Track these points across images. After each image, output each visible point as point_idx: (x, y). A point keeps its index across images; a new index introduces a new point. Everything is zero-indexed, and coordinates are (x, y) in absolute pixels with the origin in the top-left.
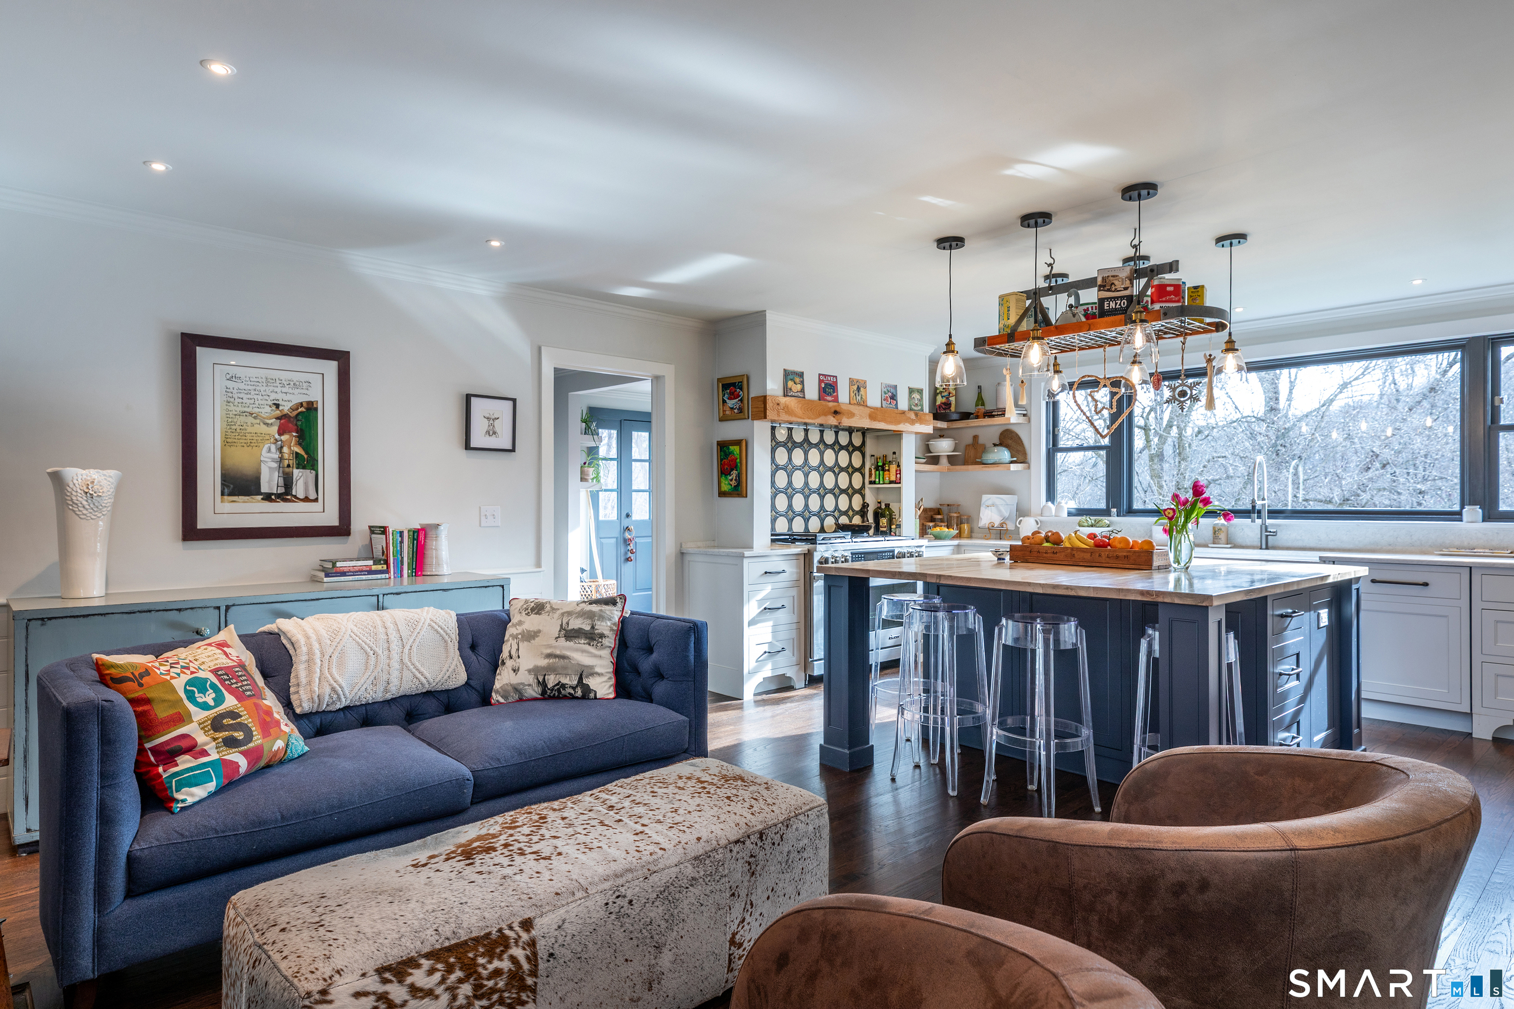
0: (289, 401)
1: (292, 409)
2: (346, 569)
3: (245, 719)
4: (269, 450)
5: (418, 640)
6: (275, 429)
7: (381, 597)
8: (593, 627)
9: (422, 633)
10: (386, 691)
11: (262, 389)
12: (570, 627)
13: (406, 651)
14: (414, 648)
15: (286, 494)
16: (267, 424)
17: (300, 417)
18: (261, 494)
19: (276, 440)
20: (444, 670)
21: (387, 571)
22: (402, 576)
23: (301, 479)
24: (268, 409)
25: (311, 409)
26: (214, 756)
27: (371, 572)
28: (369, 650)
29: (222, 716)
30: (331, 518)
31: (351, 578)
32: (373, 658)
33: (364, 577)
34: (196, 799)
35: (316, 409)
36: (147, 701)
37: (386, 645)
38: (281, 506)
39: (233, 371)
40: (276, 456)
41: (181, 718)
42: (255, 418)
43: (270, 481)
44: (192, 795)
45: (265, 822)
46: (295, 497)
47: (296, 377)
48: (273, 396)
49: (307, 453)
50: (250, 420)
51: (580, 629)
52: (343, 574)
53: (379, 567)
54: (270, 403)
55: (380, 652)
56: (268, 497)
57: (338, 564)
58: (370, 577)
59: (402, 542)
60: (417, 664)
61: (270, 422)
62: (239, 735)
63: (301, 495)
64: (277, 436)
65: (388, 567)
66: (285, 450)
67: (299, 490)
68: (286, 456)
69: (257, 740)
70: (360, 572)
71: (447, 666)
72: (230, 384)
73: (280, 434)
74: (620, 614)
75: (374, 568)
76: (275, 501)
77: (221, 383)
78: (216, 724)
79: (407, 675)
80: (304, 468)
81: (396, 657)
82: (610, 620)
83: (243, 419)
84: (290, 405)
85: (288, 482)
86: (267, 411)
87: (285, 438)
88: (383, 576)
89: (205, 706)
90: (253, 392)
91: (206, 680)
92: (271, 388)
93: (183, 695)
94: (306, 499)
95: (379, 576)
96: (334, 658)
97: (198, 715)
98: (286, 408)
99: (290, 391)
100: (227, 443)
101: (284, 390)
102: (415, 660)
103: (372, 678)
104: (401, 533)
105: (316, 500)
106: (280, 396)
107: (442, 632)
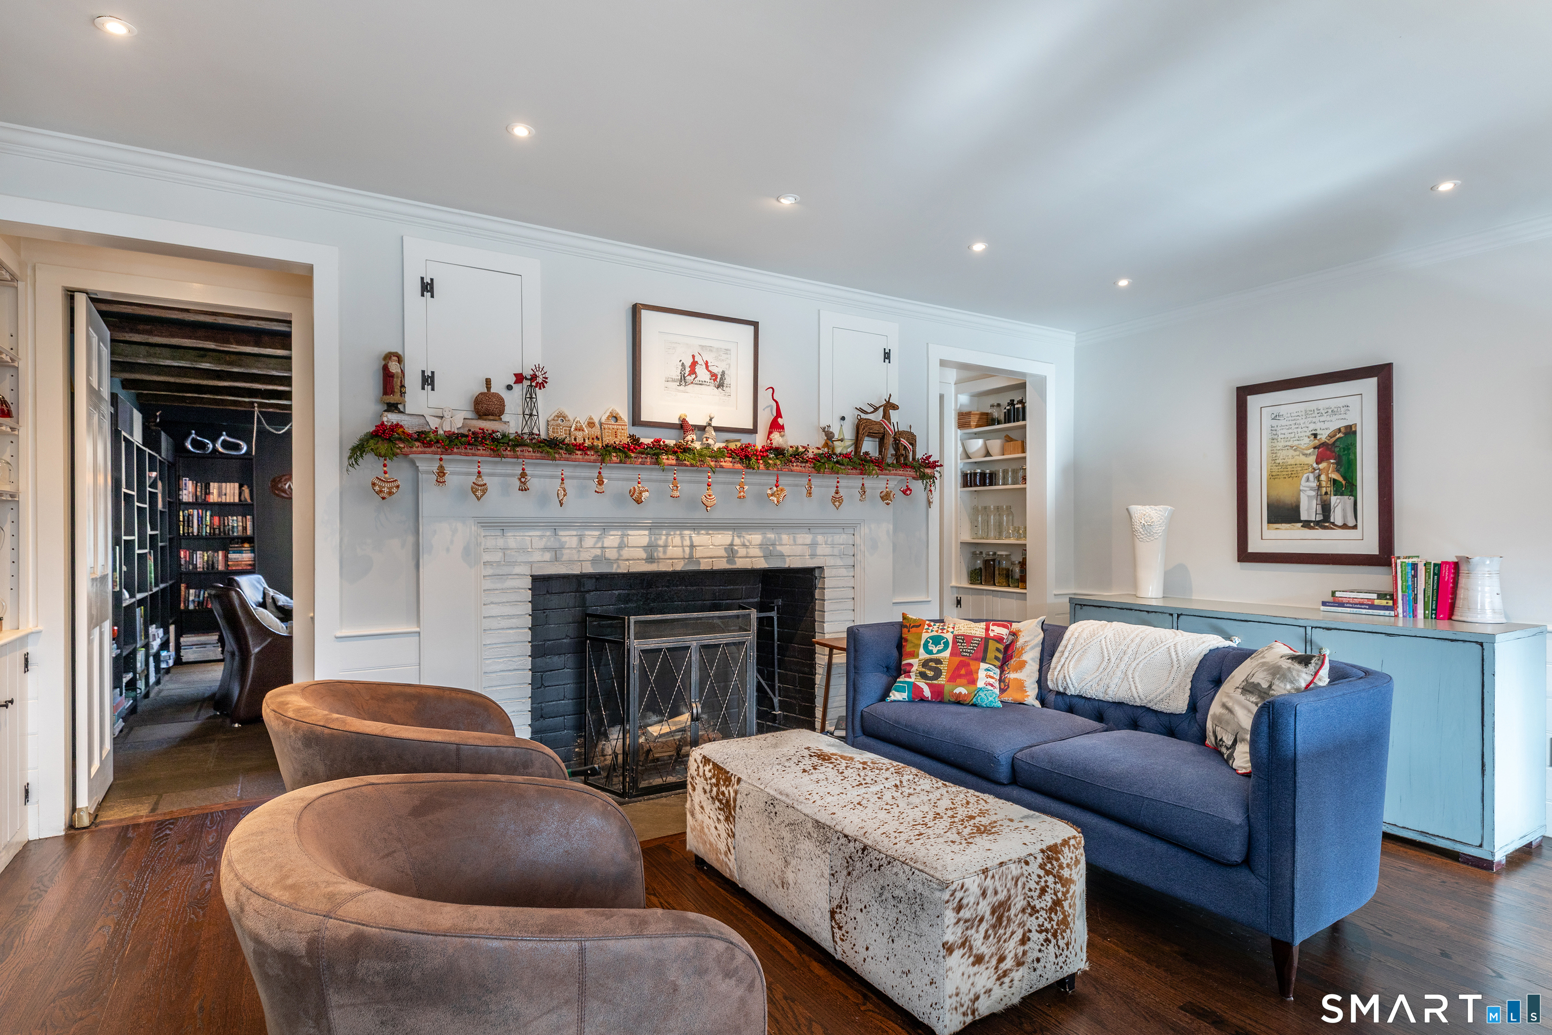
0: (1327, 428)
1: (1330, 437)
2: (1345, 600)
3: (944, 667)
4: (1308, 480)
5: (1148, 658)
6: (1313, 458)
7: (1309, 629)
8: (1270, 686)
9: (1156, 653)
10: (1106, 693)
11: (1302, 422)
12: (1252, 681)
13: (1134, 665)
14: (1141, 665)
15: (1325, 521)
16: (1306, 455)
17: (1338, 443)
18: (1300, 521)
19: (1315, 470)
20: (1159, 691)
21: (1394, 607)
22: (1415, 616)
23: (1340, 506)
24: (1307, 440)
25: (1350, 432)
26: (912, 680)
27: (1372, 606)
28: (1106, 655)
29: (931, 660)
30: (1372, 547)
31: (1349, 610)
32: (1105, 663)
33: (1364, 611)
34: (896, 699)
35: (1355, 433)
36: (906, 640)
37: (1121, 655)
38: (1319, 533)
39: (1276, 410)
40: (1314, 484)
41: (913, 655)
42: (1295, 450)
43: (1309, 509)
44: (894, 695)
45: (898, 723)
46: (1333, 523)
47: (1333, 403)
48: (1312, 427)
49: (1345, 478)
50: (1291, 452)
51: (1259, 684)
52: (1342, 605)
53: (1383, 602)
54: (1309, 434)
55: (1113, 660)
56: (1307, 524)
57: (1338, 594)
58: (1371, 612)
59: (1415, 576)
60: (1137, 679)
61: (1308, 452)
62: (930, 673)
63: (1339, 522)
64: (1315, 465)
65: (1395, 602)
66: (1323, 477)
67: (1337, 517)
68: (1324, 484)
69: (942, 680)
70: (1360, 605)
71: (1163, 688)
72: (1275, 423)
73: (1317, 463)
74: (1309, 678)
75: (1377, 602)
76: (1313, 528)
77: (1267, 422)
78: (925, 664)
79: (1125, 685)
80: (1342, 494)
81: (1122, 666)
82: (1291, 682)
83: (1285, 453)
84: (1328, 432)
85: (1326, 509)
86: (1306, 442)
87: (1323, 465)
88: (1387, 613)
89: (930, 652)
90: (1293, 427)
91: (943, 638)
92: (1310, 420)
93: (922, 642)
94: (1345, 526)
95: (1382, 612)
96: (1076, 656)
97: (923, 655)
98: (1323, 436)
99: (1328, 418)
100: (1272, 477)
101: (1322, 419)
102: (1136, 675)
103: (1098, 679)
104: (1414, 566)
105: (1355, 527)
106: (1318, 426)
107: (1174, 656)
